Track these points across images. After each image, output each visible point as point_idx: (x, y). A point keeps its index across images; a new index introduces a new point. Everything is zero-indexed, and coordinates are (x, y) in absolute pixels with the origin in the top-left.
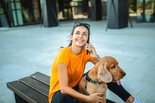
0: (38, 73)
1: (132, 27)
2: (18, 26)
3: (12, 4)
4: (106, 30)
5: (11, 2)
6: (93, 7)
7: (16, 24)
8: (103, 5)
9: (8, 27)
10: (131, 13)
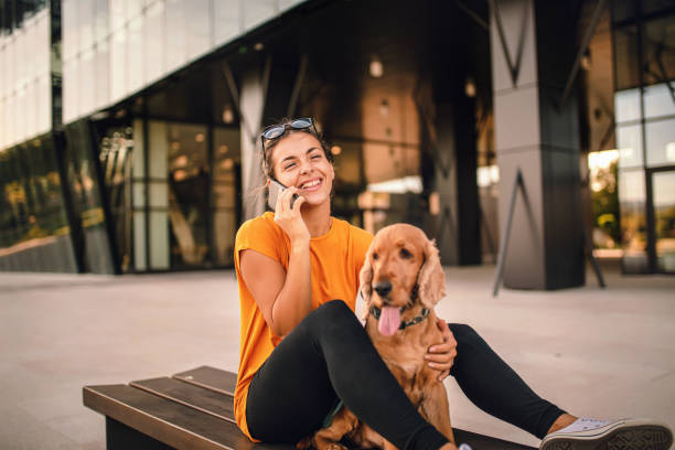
0: (204, 369)
1: (602, 285)
2: (150, 271)
3: (139, 189)
4: (495, 293)
5: (133, 181)
6: (446, 212)
7: (140, 264)
8: (485, 204)
9: (109, 273)
10: (605, 247)
